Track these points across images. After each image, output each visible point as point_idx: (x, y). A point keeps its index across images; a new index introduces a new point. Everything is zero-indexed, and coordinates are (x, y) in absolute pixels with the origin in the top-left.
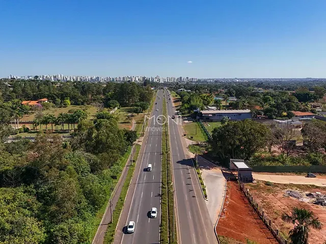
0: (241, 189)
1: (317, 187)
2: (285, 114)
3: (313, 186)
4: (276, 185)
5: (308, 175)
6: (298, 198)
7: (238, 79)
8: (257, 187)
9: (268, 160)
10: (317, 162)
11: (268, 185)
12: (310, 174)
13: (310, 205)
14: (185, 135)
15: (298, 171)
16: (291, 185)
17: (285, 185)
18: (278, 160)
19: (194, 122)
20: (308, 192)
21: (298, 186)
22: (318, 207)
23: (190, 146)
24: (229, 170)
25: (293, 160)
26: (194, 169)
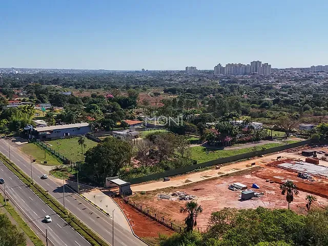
0: (126, 202)
1: (175, 188)
2: (118, 124)
3: (172, 187)
4: (148, 193)
5: (165, 179)
6: (168, 199)
7: (17, 70)
8: (136, 198)
9: (133, 173)
10: (168, 167)
11: (143, 194)
12: (166, 178)
13: (178, 201)
14: (34, 161)
15: (156, 178)
16: (158, 190)
17: (154, 191)
18: (141, 172)
19: (29, 143)
20: (171, 193)
21: (163, 190)
22: (183, 202)
23: (50, 171)
24: (106, 188)
25: (151, 170)
26: (76, 194)
